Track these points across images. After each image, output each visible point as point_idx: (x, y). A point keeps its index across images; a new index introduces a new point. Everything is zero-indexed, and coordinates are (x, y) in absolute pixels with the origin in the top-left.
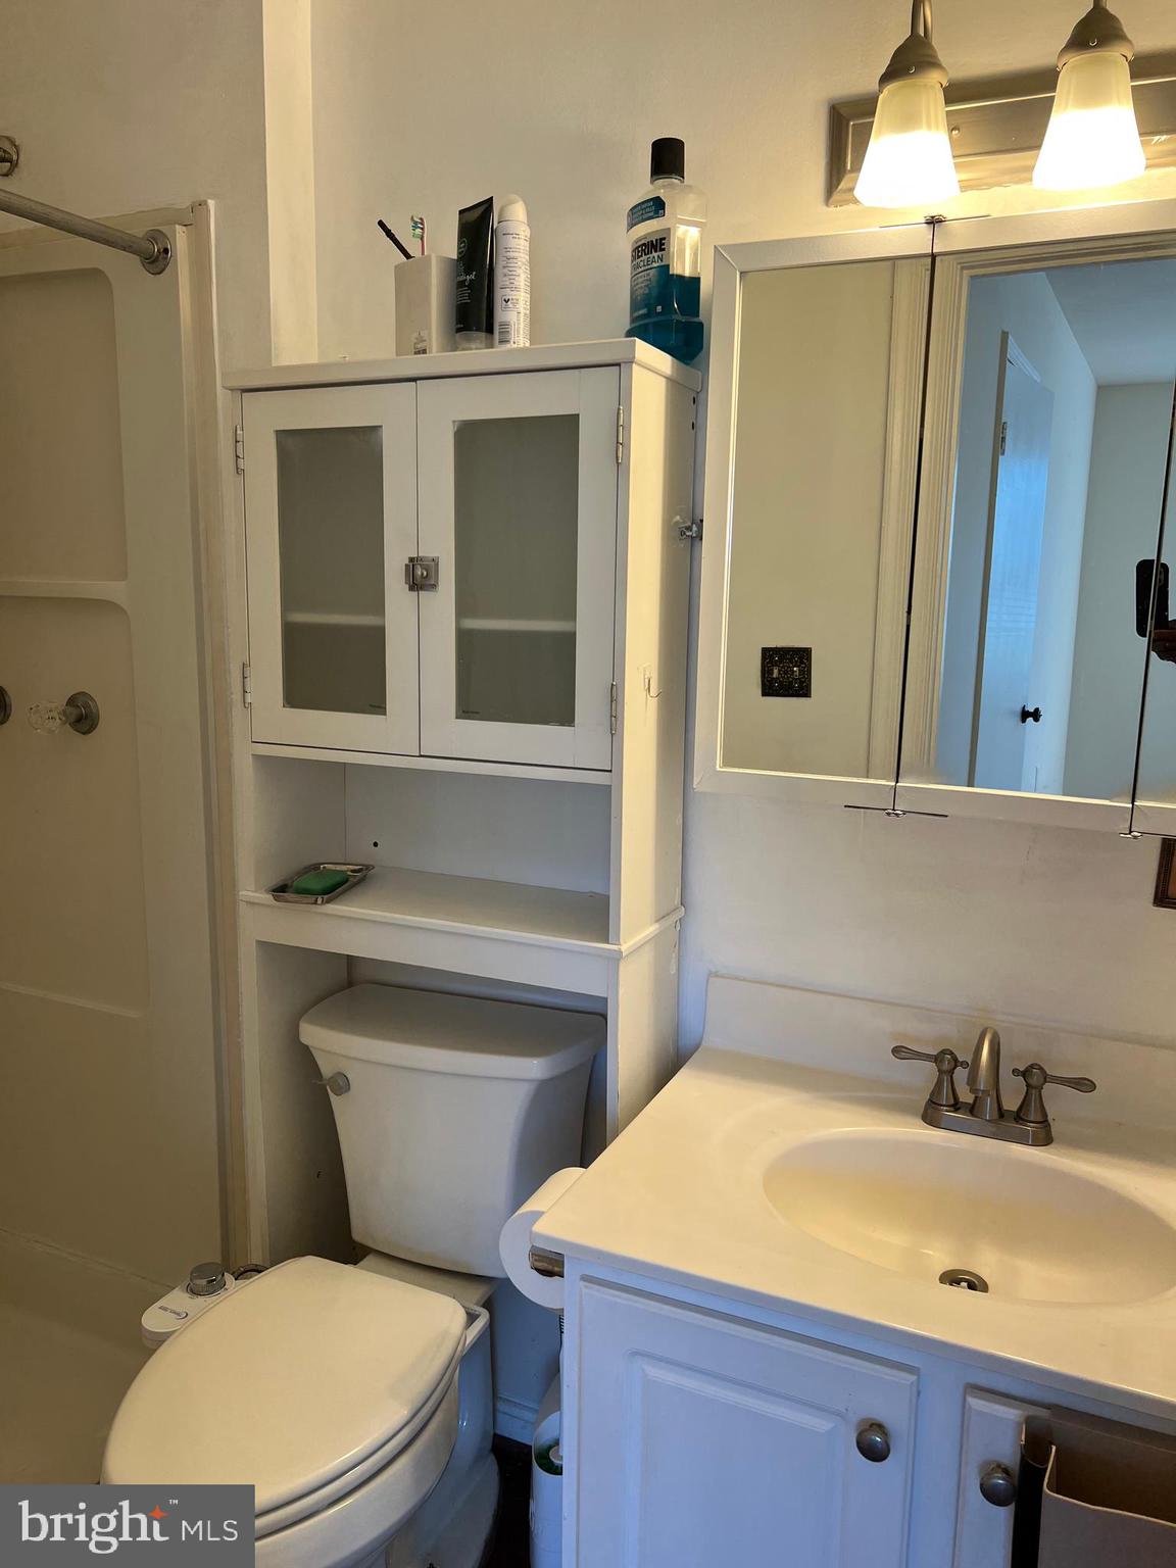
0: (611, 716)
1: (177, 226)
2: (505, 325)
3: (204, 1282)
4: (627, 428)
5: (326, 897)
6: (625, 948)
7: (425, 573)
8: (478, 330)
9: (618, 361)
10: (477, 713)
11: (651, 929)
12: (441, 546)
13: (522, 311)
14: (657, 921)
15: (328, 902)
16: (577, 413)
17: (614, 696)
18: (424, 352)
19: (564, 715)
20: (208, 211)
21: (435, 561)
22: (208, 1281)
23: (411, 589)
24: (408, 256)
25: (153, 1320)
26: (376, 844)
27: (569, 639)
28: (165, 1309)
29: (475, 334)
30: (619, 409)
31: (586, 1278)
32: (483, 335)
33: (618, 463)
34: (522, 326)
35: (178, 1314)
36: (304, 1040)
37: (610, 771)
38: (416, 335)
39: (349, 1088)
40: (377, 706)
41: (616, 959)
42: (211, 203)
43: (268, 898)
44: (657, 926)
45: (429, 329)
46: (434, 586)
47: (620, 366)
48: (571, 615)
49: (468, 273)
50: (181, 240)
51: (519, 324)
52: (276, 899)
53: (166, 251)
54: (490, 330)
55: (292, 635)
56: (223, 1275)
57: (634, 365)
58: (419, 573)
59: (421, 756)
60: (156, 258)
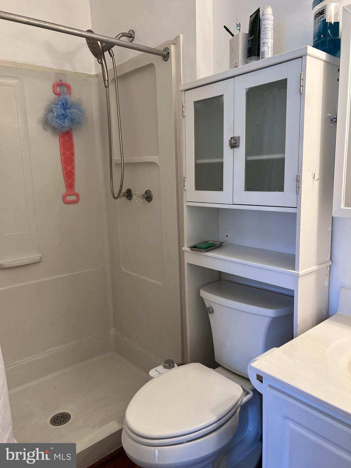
0: (297, 187)
1: (171, 45)
2: (264, 52)
3: (168, 365)
4: (304, 80)
5: (205, 250)
6: (301, 272)
7: (235, 142)
8: (255, 55)
9: (301, 55)
10: (251, 189)
11: (315, 268)
12: (241, 132)
13: (270, 46)
14: (317, 265)
15: (206, 251)
16: (286, 78)
17: (298, 180)
18: (237, 67)
19: (280, 188)
20: (180, 38)
21: (239, 138)
22: (169, 365)
23: (231, 148)
24: (233, 35)
25: (152, 373)
26: (227, 236)
27: (283, 160)
28: (156, 371)
29: (253, 57)
30: (301, 73)
31: (270, 386)
32: (256, 57)
33: (301, 93)
34: (270, 51)
35: (159, 373)
36: (201, 295)
37: (296, 208)
38: (235, 62)
39: (213, 312)
40: (221, 189)
41: (297, 276)
42: (181, 35)
43: (189, 249)
44: (317, 267)
45: (238, 58)
46: (238, 146)
47: (302, 57)
48: (283, 152)
49: (251, 36)
50: (173, 49)
51: (268, 51)
52: (191, 250)
53: (168, 53)
54: (259, 55)
55: (198, 167)
56: (174, 364)
57: (307, 56)
58: (233, 142)
59: (233, 204)
60: (166, 56)
